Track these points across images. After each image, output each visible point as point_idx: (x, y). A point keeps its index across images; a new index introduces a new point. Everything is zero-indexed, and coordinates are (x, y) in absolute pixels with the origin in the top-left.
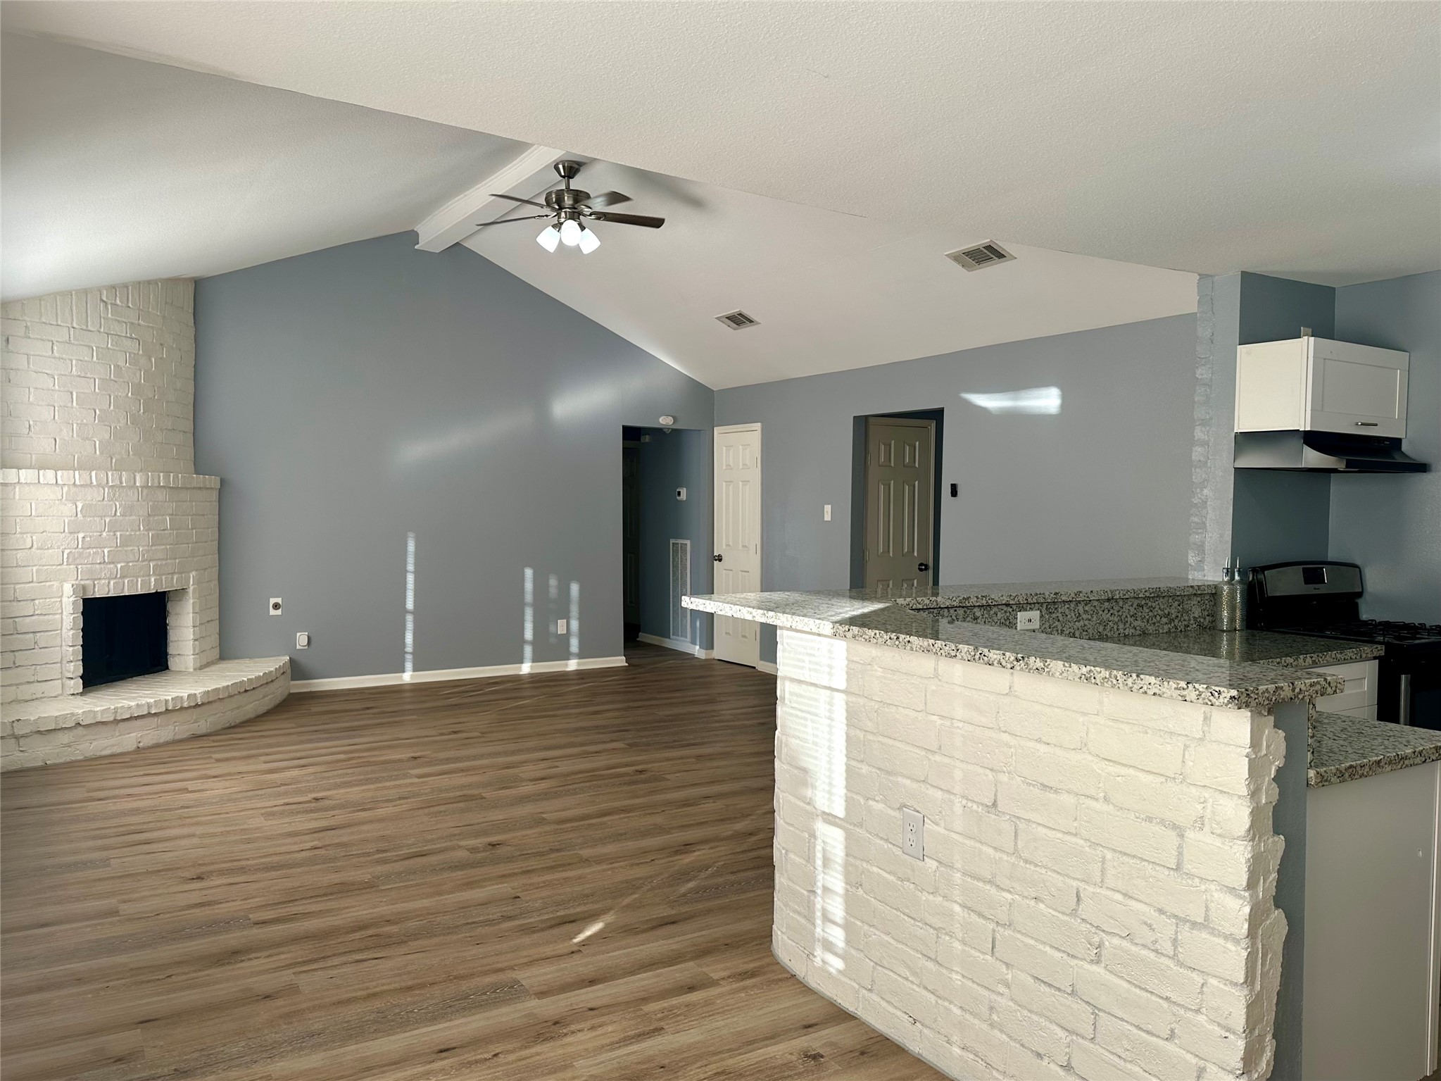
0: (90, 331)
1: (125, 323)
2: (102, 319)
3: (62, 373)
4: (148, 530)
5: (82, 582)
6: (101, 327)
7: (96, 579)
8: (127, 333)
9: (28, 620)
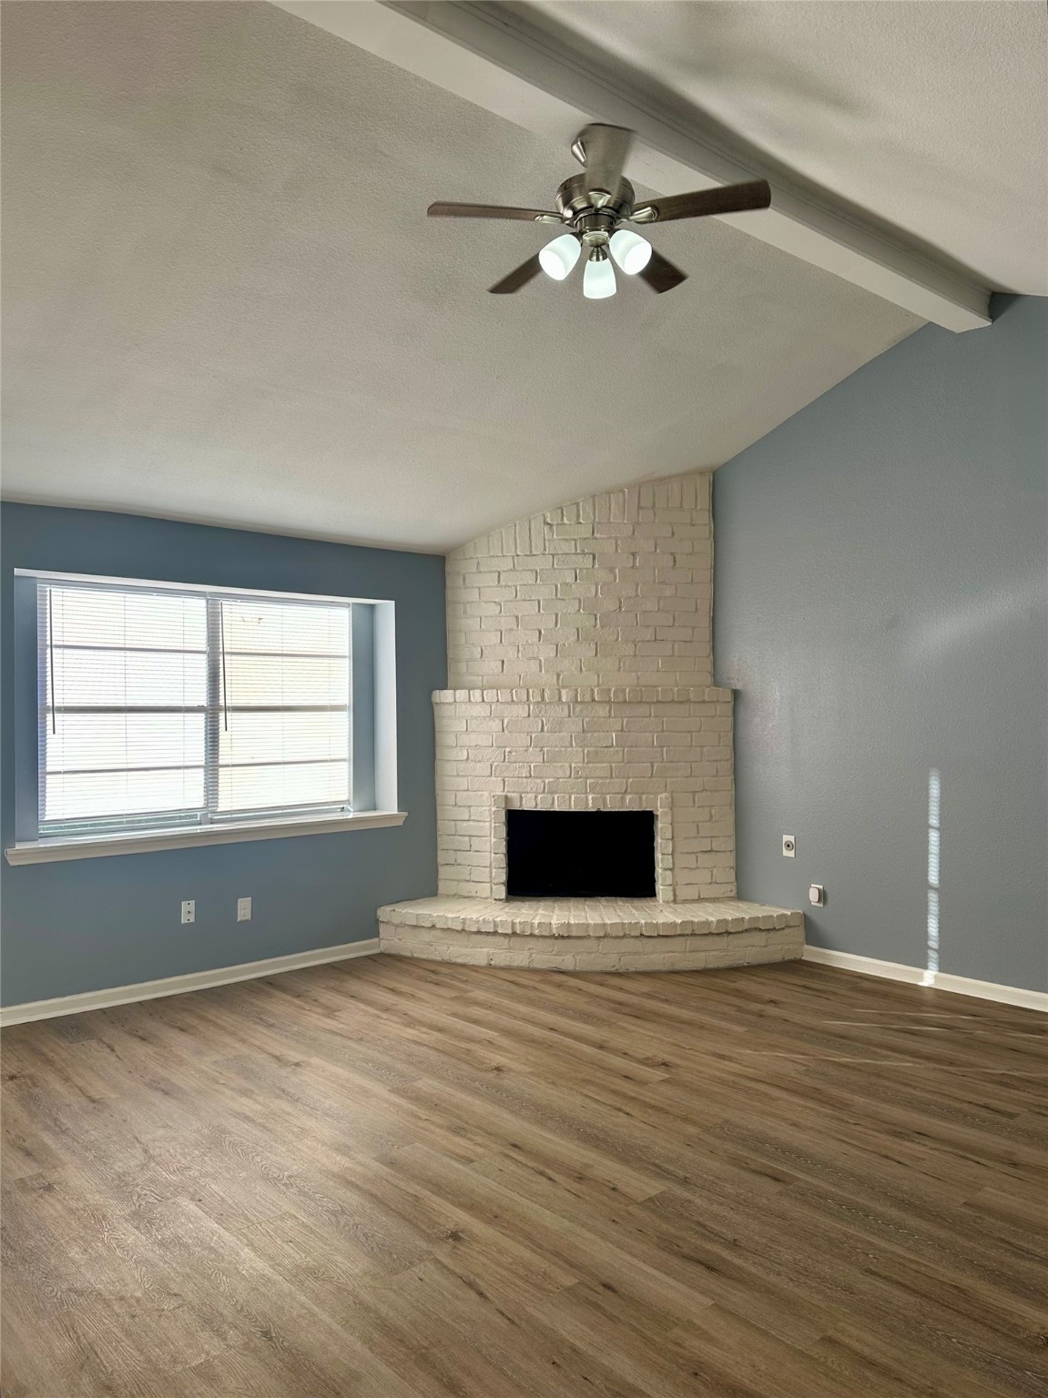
0: (534, 555)
1: (575, 540)
2: (547, 543)
3: (508, 599)
4: (583, 746)
5: (509, 795)
6: (545, 550)
7: (524, 793)
8: (576, 550)
9: (465, 824)
